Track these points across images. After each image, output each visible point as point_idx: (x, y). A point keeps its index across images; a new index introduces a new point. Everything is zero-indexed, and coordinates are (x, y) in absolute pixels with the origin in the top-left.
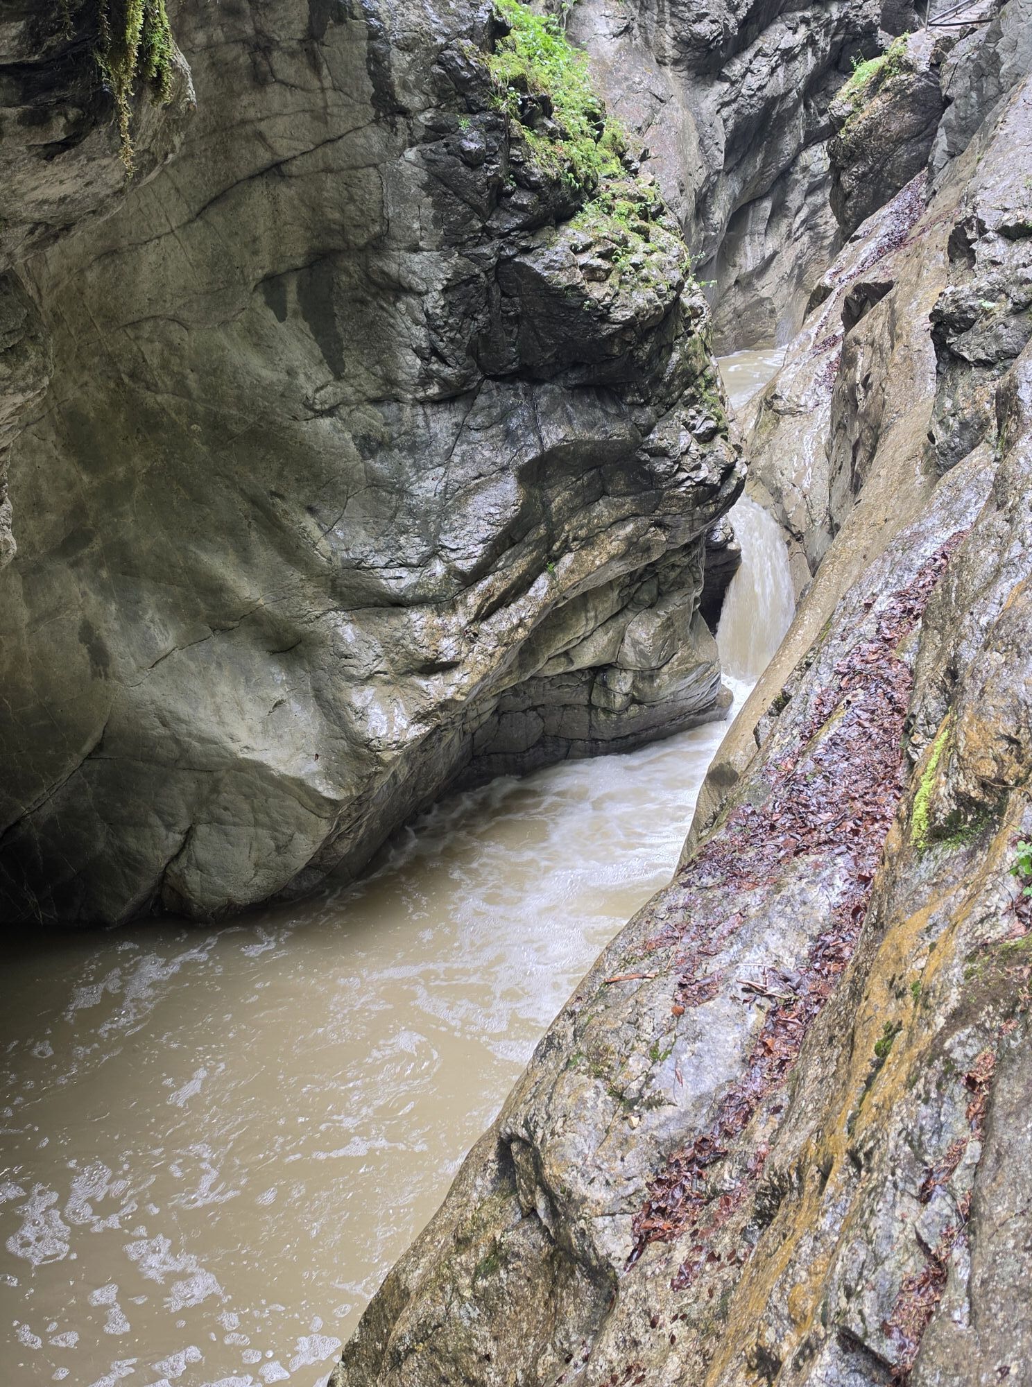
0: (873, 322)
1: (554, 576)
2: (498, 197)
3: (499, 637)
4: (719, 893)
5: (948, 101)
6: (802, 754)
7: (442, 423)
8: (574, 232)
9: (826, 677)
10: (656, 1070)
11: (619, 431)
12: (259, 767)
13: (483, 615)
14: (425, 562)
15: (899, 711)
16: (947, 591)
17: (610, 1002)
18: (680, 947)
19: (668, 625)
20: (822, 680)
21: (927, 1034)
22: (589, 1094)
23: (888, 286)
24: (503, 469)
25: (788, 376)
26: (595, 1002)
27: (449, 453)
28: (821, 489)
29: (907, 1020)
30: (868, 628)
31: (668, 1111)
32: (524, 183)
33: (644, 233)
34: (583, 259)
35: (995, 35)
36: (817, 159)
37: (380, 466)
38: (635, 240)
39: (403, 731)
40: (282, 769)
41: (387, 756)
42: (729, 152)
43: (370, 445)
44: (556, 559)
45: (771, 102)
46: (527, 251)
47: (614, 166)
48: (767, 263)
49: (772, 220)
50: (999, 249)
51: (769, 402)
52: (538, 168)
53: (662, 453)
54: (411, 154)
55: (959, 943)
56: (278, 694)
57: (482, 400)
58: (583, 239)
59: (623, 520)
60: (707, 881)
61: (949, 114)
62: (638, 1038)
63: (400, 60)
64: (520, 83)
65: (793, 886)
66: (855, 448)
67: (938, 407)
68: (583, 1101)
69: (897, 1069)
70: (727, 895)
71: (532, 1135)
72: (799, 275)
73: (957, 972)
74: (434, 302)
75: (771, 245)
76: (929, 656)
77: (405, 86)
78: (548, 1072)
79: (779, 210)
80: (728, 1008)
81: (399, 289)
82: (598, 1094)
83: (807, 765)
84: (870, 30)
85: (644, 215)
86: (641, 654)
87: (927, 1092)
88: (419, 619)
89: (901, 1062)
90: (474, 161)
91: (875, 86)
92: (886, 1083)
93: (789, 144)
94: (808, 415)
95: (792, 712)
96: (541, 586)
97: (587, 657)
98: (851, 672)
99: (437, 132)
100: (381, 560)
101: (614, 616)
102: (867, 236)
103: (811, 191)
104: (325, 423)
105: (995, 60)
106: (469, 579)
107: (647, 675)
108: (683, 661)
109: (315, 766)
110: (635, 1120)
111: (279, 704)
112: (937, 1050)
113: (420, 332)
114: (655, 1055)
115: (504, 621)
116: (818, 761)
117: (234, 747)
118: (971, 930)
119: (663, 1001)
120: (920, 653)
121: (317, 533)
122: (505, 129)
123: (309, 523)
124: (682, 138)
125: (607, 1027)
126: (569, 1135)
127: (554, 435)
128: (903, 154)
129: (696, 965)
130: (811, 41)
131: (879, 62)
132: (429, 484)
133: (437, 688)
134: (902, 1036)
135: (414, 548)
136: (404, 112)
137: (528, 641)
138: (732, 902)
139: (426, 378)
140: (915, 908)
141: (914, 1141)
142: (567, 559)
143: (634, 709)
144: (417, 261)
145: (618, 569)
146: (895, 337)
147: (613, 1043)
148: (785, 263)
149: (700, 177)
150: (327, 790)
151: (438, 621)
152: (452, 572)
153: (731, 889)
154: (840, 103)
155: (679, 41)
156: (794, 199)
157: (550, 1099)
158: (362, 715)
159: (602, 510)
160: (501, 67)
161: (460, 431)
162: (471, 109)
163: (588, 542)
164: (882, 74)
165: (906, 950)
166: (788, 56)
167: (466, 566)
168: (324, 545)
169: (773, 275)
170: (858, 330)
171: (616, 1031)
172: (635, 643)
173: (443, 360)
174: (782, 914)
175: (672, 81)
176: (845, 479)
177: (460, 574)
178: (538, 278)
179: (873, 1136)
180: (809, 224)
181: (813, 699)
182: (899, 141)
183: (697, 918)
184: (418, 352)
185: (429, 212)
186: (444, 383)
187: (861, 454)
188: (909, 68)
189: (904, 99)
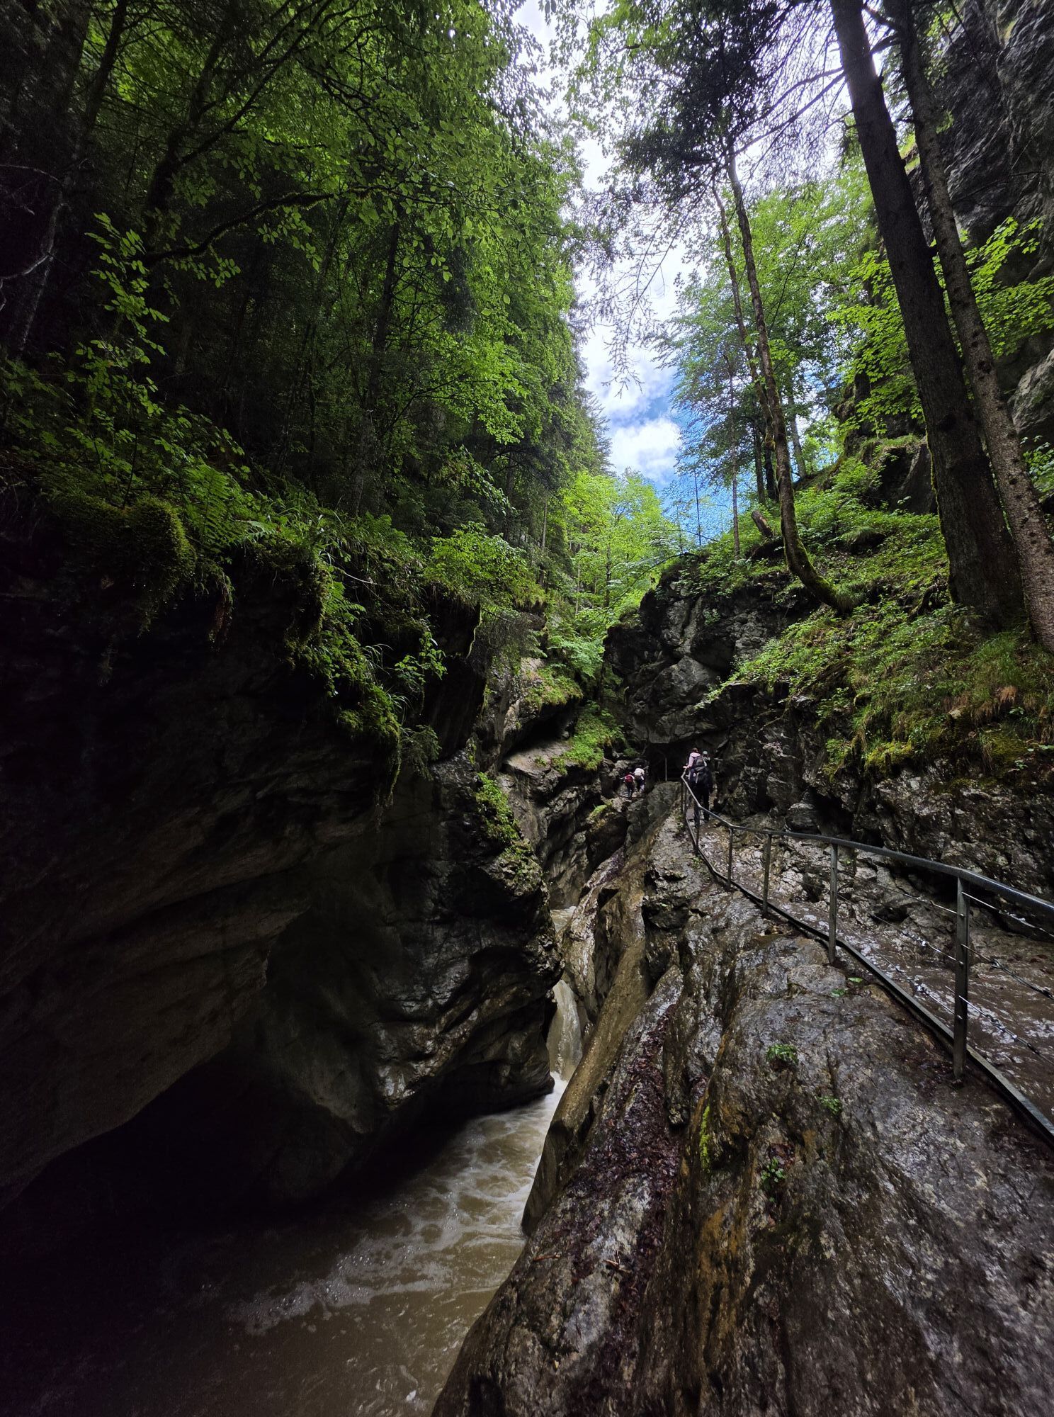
0: (610, 906)
1: (480, 1011)
2: (474, 843)
3: (454, 1040)
4: (588, 1201)
5: (630, 823)
6: (618, 1117)
7: (439, 933)
8: (502, 859)
9: (624, 1075)
10: (566, 1325)
11: (513, 943)
12: (326, 1111)
13: (446, 1030)
14: (424, 999)
15: (659, 1095)
16: (674, 1034)
17: (538, 1274)
18: (571, 1237)
19: (528, 1040)
20: (621, 1077)
21: (742, 1289)
22: (530, 1343)
23: (616, 891)
24: (463, 956)
25: (575, 923)
26: (528, 1276)
27: (441, 946)
28: (591, 977)
29: (726, 1280)
30: (639, 1050)
31: (575, 1356)
32: (485, 838)
33: (526, 861)
34: (505, 870)
35: (646, 803)
36: (581, 837)
37: (410, 951)
38: (524, 864)
39: (402, 1093)
40: (337, 1113)
41: (392, 1108)
42: (549, 832)
43: (407, 940)
44: (482, 1002)
45: (564, 816)
46: (483, 864)
47: (515, 835)
48: (561, 875)
49: (563, 860)
50: (665, 884)
51: (568, 933)
52: (490, 833)
53: (531, 954)
54: (443, 824)
55: (745, 1230)
56: (342, 1067)
57: (457, 924)
58: (505, 862)
59: (512, 985)
60: (581, 1193)
61: (630, 828)
62: (555, 1301)
63: (445, 791)
64: (486, 803)
65: (625, 1199)
66: (608, 959)
67: (648, 946)
68: (526, 1349)
69: (729, 1314)
70: (591, 1203)
71: (495, 1375)
72: (573, 882)
73: (749, 1248)
74: (443, 881)
75: (563, 868)
76: (670, 1068)
77: (445, 800)
78: (502, 1326)
79: (567, 855)
80: (601, 1280)
81: (430, 874)
82: (534, 1343)
83: (621, 1125)
84: (598, 795)
85: (526, 854)
86: (515, 1055)
87: (751, 1328)
88: (417, 1029)
89: (730, 1309)
90: (467, 829)
91: (602, 815)
92: (725, 1325)
93: (570, 832)
94: (584, 941)
95: (610, 1095)
96: (474, 1016)
97: (491, 1054)
98: (635, 1073)
99: (453, 817)
100: (404, 997)
101: (504, 1034)
102: (603, 870)
103: (578, 849)
104: (389, 929)
105: (646, 812)
106: (442, 1009)
107: (517, 1066)
108: (534, 1060)
109: (353, 1112)
110: (557, 1363)
111: (342, 1073)
112: (749, 1300)
113: (436, 893)
114: (565, 1315)
115: (457, 1033)
116: (626, 1122)
117: (315, 1098)
118: (750, 1222)
119: (566, 1274)
120: (665, 1064)
121: (376, 980)
122: (480, 819)
123: (374, 975)
124: (532, 826)
125: (538, 1293)
126: (520, 1376)
127: (486, 942)
128: (613, 840)
129: (581, 1251)
130: (577, 797)
131: (603, 807)
132: (431, 960)
133: (422, 1069)
134: (725, 1291)
135: (420, 991)
136: (444, 809)
137: (466, 1044)
138: (595, 1208)
139: (435, 912)
140: (714, 1210)
141: (749, 1361)
142: (487, 1002)
143: (510, 1087)
144: (439, 864)
145: (508, 1009)
146: (622, 913)
147: (541, 1305)
148: (568, 875)
149: (538, 839)
150: (357, 1128)
151: (426, 1031)
152: (435, 1004)
153: (593, 1199)
154: (590, 818)
155: (532, 791)
156: (572, 851)
157: (506, 1347)
158: (383, 1082)
159: (503, 979)
160: (479, 797)
161: (447, 937)
162: (467, 811)
163: (497, 994)
164: (604, 811)
165: (716, 1235)
166: (570, 801)
167: (442, 1002)
168: (378, 987)
169: (563, 880)
170: (605, 908)
171: (543, 1296)
172: (513, 1049)
173: (443, 905)
174: (621, 1215)
175: (529, 805)
176: (602, 972)
177: (439, 1006)
178: (486, 875)
179: (726, 1362)
180: (577, 861)
181: (619, 1087)
182: (611, 835)
183: (578, 1218)
184: (433, 901)
185: (447, 846)
186: (443, 915)
187: (611, 962)
188: (614, 810)
189: (612, 820)
